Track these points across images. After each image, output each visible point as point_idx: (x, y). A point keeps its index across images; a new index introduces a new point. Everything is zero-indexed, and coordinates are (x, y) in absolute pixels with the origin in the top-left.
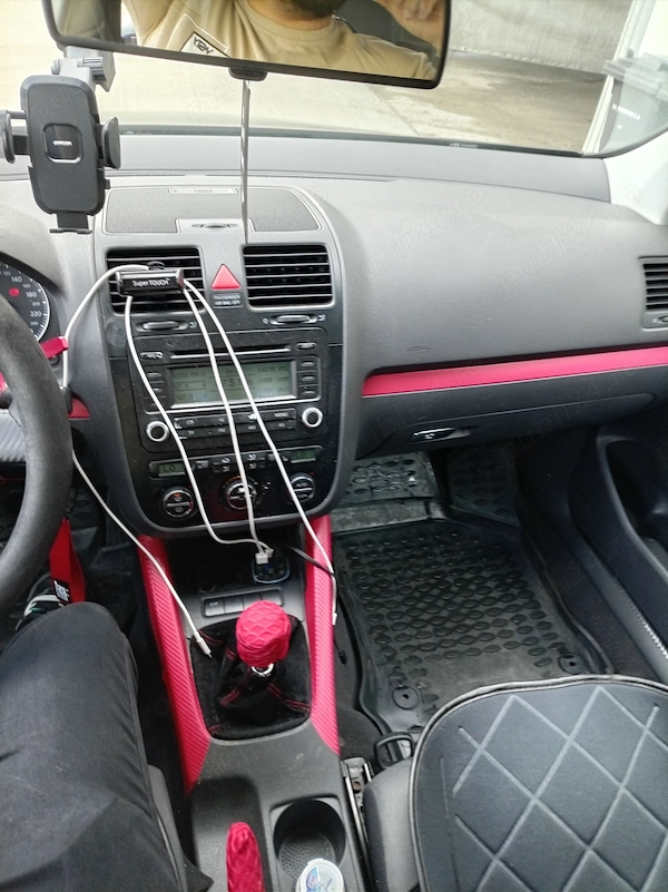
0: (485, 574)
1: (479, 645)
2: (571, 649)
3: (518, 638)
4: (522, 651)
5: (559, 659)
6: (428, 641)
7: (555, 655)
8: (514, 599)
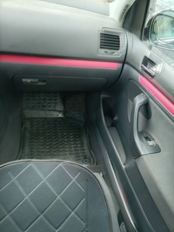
0: (71, 134)
1: (61, 153)
2: (88, 157)
3: (74, 152)
4: (73, 156)
5: (83, 159)
6: (46, 150)
7: (82, 158)
8: (77, 141)
